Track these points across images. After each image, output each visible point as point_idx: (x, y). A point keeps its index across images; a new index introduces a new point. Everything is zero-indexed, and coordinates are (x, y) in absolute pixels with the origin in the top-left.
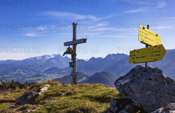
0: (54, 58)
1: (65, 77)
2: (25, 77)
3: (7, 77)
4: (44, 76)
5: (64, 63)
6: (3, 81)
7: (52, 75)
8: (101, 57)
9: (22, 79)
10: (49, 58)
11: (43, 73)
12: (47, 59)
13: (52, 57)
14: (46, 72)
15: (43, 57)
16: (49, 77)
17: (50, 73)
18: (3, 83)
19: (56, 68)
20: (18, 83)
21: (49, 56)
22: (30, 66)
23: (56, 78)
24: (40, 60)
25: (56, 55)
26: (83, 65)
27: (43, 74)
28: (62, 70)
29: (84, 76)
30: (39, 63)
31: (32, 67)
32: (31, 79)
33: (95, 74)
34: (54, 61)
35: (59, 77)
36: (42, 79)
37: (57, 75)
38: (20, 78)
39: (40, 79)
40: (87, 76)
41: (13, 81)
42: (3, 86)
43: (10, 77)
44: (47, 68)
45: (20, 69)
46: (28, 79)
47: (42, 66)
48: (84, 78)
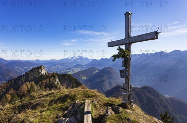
0: (79, 59)
1: (85, 70)
2: (61, 70)
3: (51, 70)
4: (72, 69)
5: (85, 62)
6: (48, 72)
7: (78, 69)
8: (107, 58)
9: (59, 71)
10: (76, 58)
11: (72, 67)
12: (74, 59)
13: (78, 58)
14: (74, 67)
15: (72, 58)
16: (75, 70)
17: (76, 68)
18: (48, 74)
19: (80, 64)
20: (57, 74)
21: (76, 57)
22: (64, 63)
23: (80, 70)
24: (70, 60)
25: (80, 57)
26: (96, 63)
27: (72, 68)
28: (83, 65)
29: (97, 69)
30: (69, 62)
31: (65, 64)
32: (65, 71)
33: (104, 68)
34: (79, 60)
35: (82, 70)
36: (72, 71)
37: (80, 69)
38: (59, 70)
39: (70, 71)
40: (99, 70)
41: (54, 72)
42: (48, 75)
43: (53, 70)
44: (74, 65)
45: (59, 65)
46: (63, 71)
47: (72, 63)
48: (97, 71)
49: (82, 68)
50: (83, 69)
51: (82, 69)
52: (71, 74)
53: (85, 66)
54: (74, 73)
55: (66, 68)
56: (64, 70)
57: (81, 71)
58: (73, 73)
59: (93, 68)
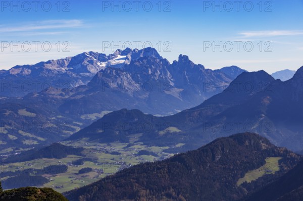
4: (78, 151)
5: (176, 92)
7: (118, 147)
10: (104, 65)
11: (76, 137)
12: (93, 70)
13: (119, 60)
16: (101, 156)
17: (108, 139)
19: (137, 112)
21: (102, 57)
23: (134, 162)
24: (62, 80)
25: (135, 54)
26: (266, 101)
27: (76, 145)
29: (272, 152)
30: (55, 93)
32: (21, 166)
34: (126, 80)
35: (151, 159)
36: (72, 169)
39: (62, 169)
40: (284, 156)
44: (93, 117)
46: (4, 168)
47: (69, 106)
48: (273, 165)
49: (150, 138)
50: (158, 153)
51: (155, 149)
52: (72, 188)
53: (173, 129)
54: (91, 178)
55: (31, 141)
56: (13, 159)
57: (144, 168)
58: (85, 183)
59: (239, 138)
